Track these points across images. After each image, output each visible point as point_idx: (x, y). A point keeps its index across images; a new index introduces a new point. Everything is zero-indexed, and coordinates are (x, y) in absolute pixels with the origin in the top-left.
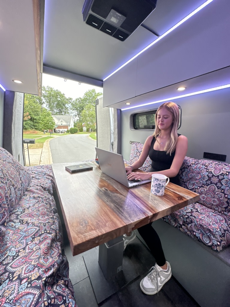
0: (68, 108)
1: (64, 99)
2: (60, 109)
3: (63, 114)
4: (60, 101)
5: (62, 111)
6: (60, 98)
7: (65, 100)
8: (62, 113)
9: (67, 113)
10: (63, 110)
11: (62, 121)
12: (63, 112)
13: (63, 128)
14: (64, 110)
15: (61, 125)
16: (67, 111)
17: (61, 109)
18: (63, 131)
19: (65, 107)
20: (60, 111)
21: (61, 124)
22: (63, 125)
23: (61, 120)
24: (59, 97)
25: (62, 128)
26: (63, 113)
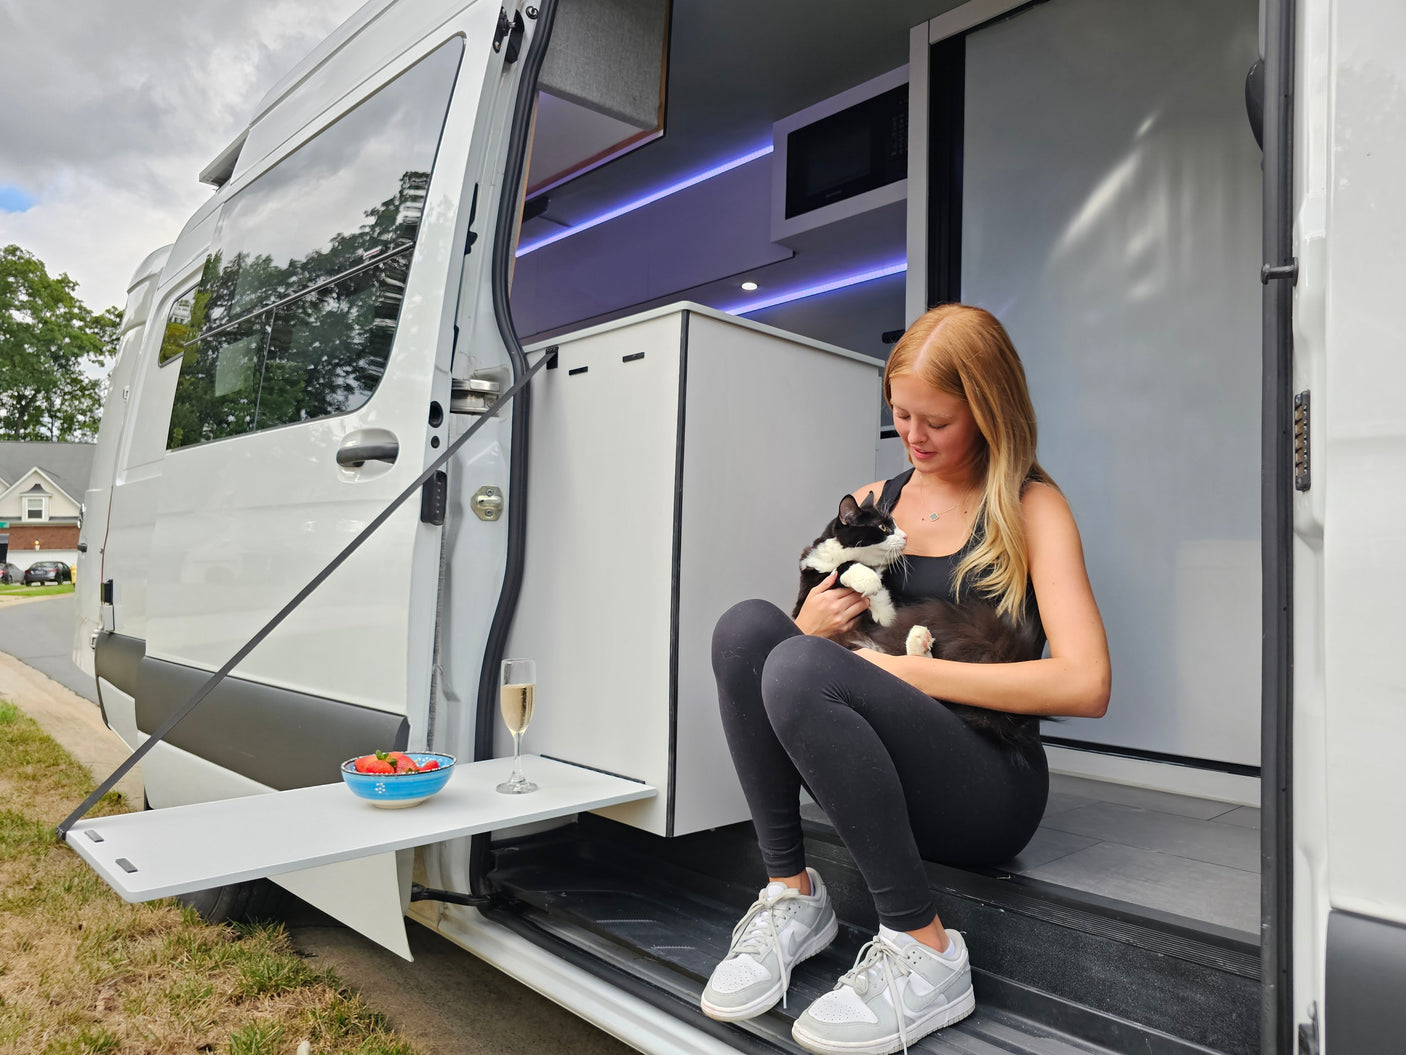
0: (95, 384)
1: (69, 317)
2: (20, 398)
3: (43, 430)
4: (27, 328)
5: (39, 411)
6: (35, 312)
7: (77, 323)
8: (40, 423)
9: (83, 425)
10: (48, 399)
11: (37, 488)
12: (46, 419)
13: (45, 547)
14: (58, 402)
15: (26, 520)
16: (83, 413)
17: (29, 392)
18: (41, 564)
19: (75, 381)
20: (22, 411)
21: (26, 508)
22: (44, 519)
23: (36, 481)
24: (24, 297)
25: (31, 548)
26: (50, 427)
